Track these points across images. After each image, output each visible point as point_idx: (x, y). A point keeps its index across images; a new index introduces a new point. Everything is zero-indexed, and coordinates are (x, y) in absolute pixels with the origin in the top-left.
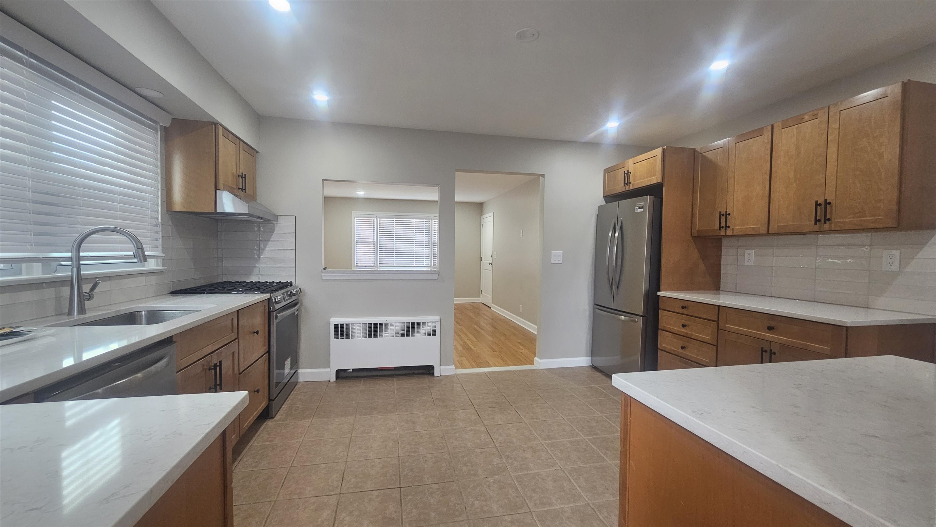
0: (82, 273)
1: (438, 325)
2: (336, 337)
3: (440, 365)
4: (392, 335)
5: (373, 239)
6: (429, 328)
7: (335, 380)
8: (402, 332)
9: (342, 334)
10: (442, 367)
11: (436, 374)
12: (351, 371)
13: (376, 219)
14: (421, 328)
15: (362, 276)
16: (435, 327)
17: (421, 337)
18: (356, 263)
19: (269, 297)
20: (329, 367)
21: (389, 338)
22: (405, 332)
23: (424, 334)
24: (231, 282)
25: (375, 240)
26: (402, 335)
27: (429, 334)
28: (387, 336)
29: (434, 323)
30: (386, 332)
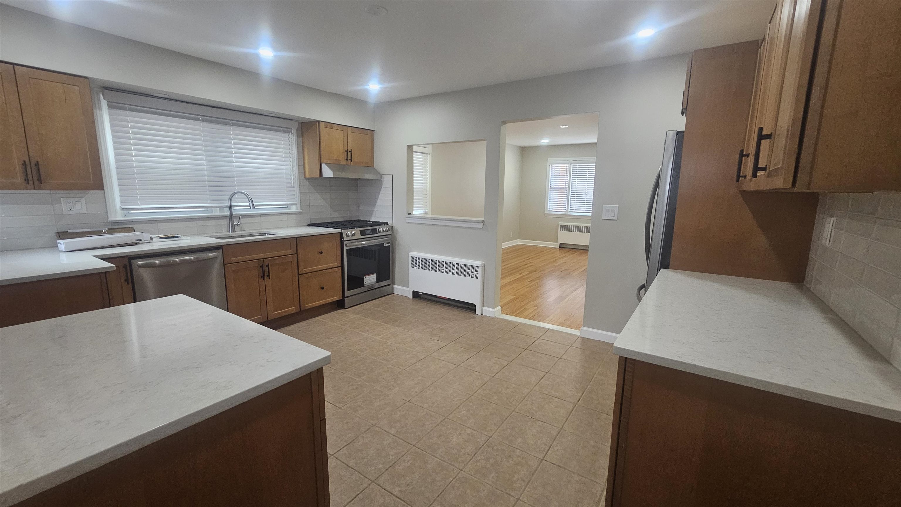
0: (233, 213)
1: (480, 269)
2: (413, 267)
3: (483, 306)
4: (446, 272)
5: (566, 185)
6: (473, 270)
7: (412, 298)
8: (453, 271)
9: (416, 266)
10: (484, 308)
11: (478, 312)
12: (421, 293)
13: (570, 165)
14: (467, 270)
15: (430, 221)
16: (477, 271)
17: (467, 278)
18: (548, 208)
19: (341, 232)
20: (408, 287)
21: (444, 274)
22: (455, 271)
23: (469, 276)
24: (363, 220)
25: (568, 186)
26: (453, 273)
27: (473, 276)
28: (443, 272)
29: (477, 267)
30: (442, 269)
